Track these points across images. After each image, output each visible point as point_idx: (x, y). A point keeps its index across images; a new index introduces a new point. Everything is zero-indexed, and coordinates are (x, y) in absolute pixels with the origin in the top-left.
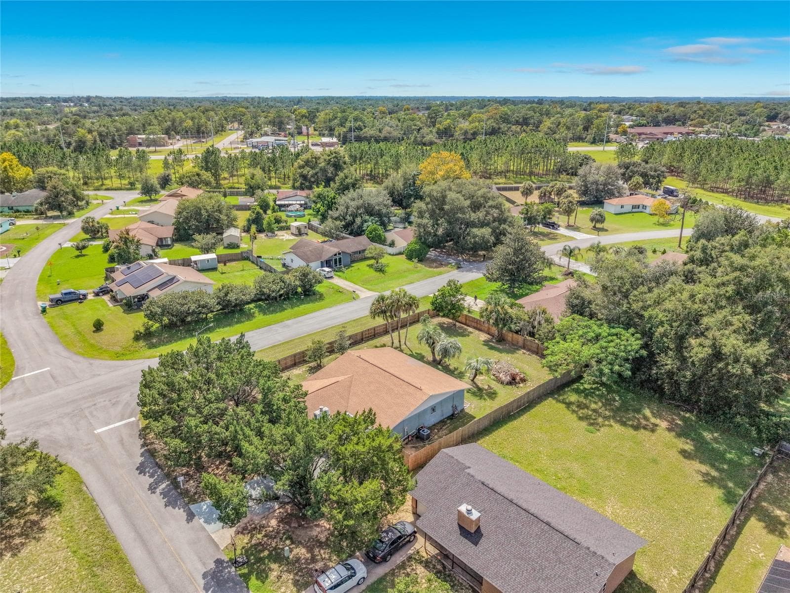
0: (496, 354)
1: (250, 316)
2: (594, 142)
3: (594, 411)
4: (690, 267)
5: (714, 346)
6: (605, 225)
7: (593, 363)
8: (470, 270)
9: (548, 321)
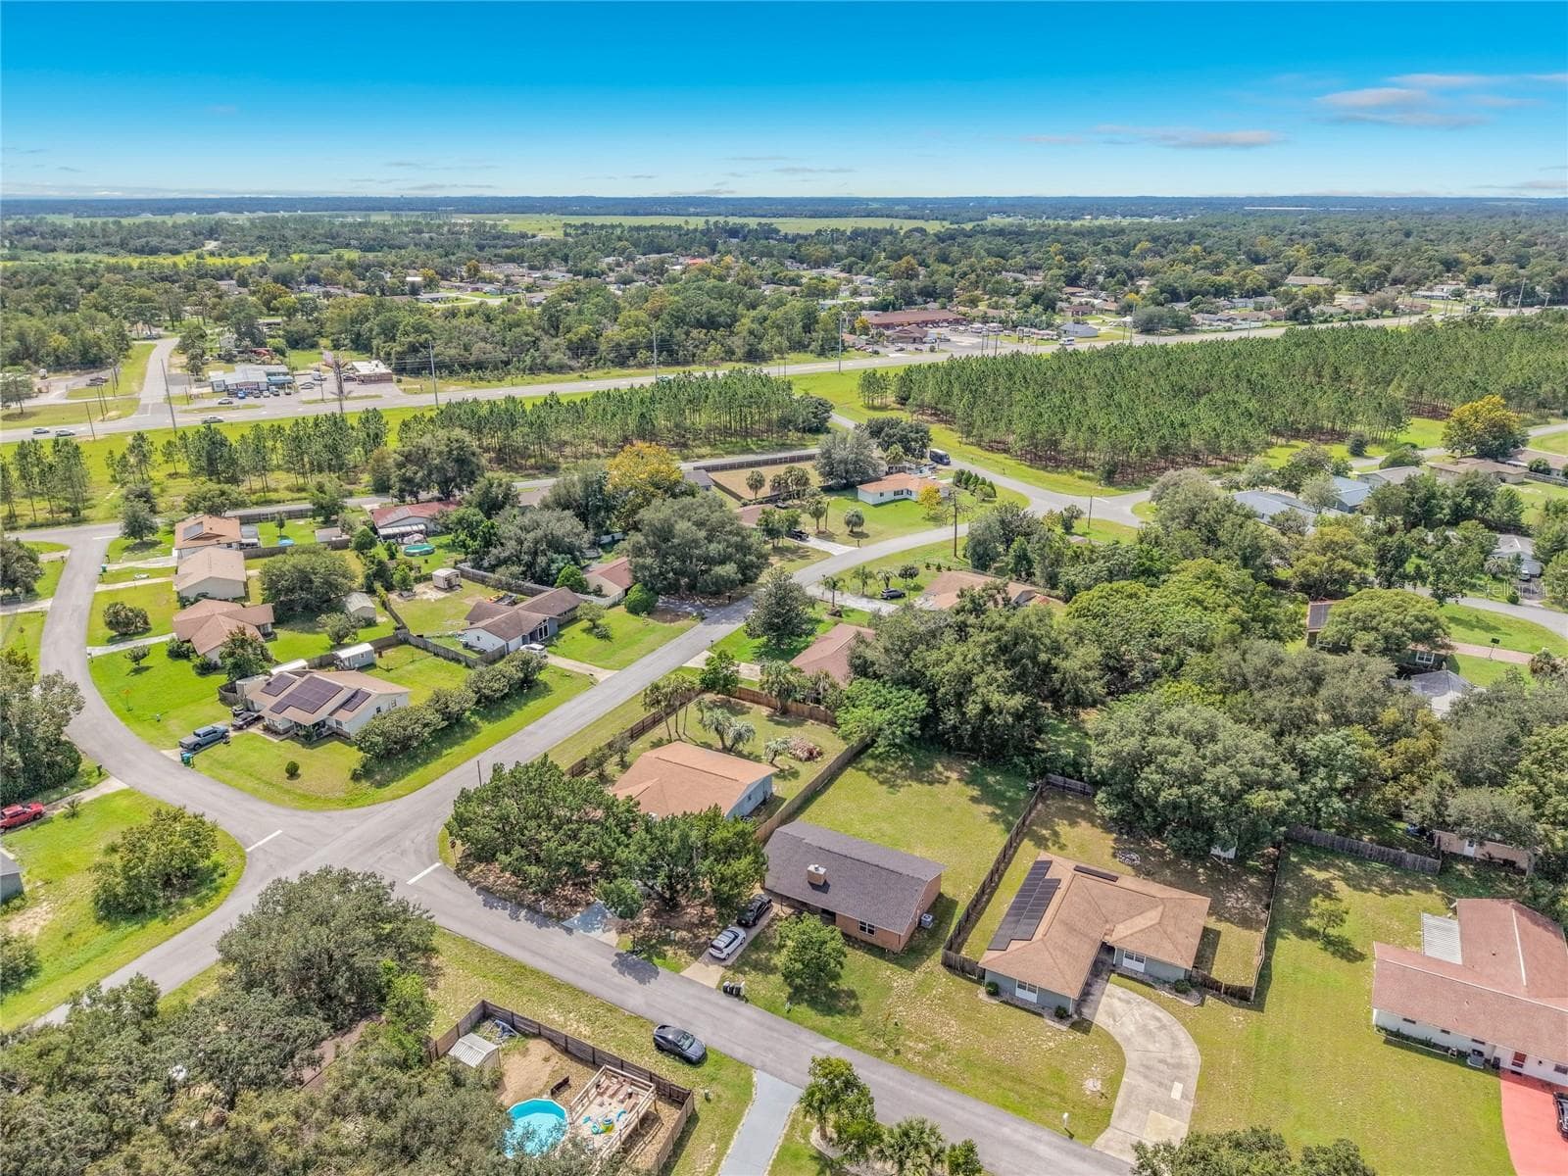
0: (784, 729)
1: (474, 729)
2: (822, 353)
3: (893, 773)
4: (960, 618)
5: (983, 703)
6: (864, 529)
7: (885, 726)
8: (718, 621)
9: (833, 686)
